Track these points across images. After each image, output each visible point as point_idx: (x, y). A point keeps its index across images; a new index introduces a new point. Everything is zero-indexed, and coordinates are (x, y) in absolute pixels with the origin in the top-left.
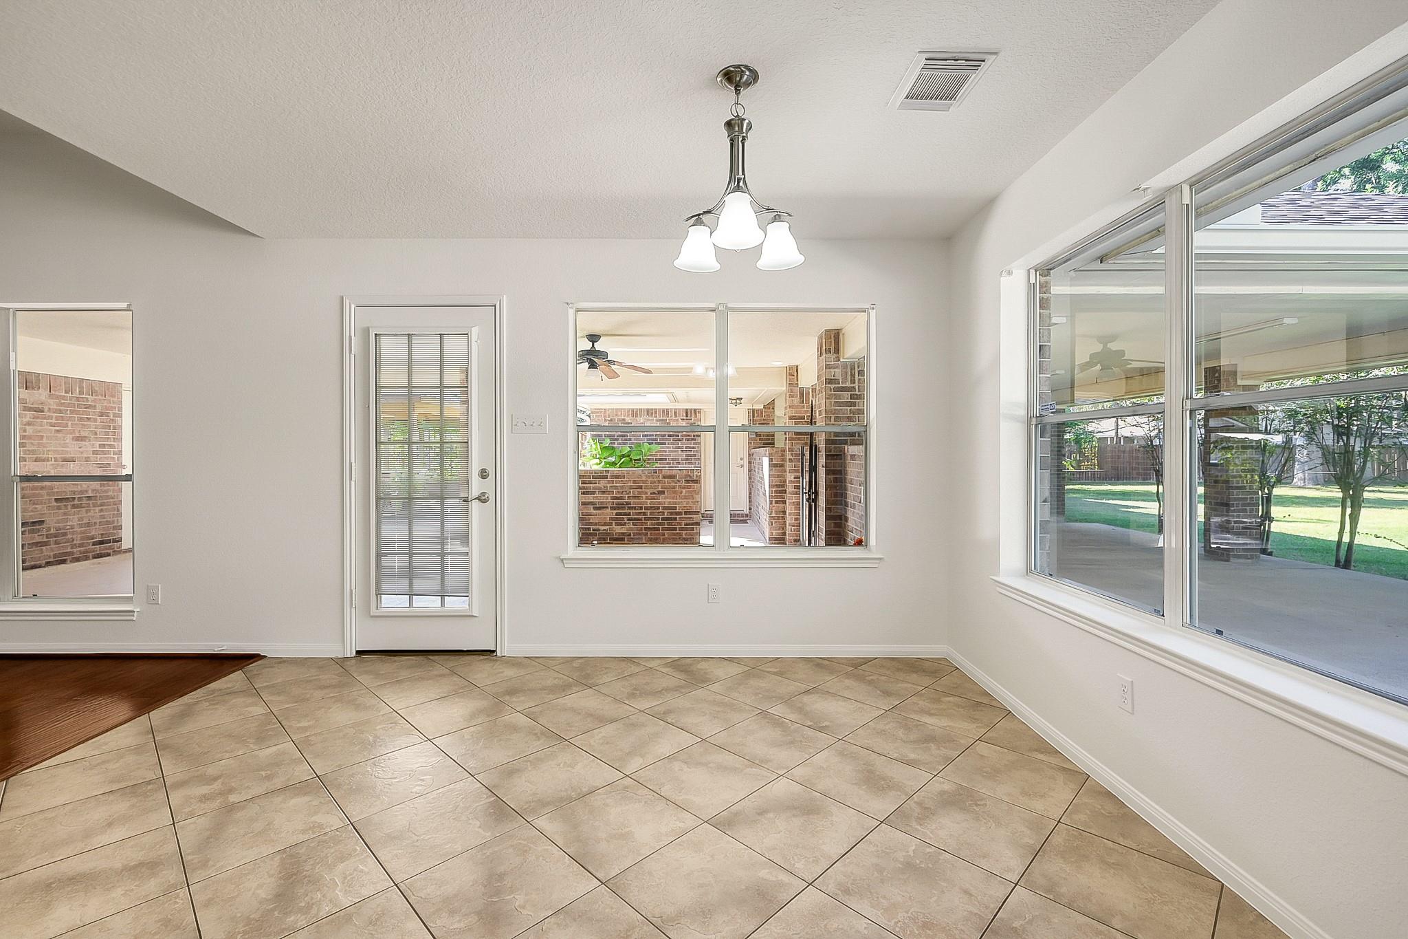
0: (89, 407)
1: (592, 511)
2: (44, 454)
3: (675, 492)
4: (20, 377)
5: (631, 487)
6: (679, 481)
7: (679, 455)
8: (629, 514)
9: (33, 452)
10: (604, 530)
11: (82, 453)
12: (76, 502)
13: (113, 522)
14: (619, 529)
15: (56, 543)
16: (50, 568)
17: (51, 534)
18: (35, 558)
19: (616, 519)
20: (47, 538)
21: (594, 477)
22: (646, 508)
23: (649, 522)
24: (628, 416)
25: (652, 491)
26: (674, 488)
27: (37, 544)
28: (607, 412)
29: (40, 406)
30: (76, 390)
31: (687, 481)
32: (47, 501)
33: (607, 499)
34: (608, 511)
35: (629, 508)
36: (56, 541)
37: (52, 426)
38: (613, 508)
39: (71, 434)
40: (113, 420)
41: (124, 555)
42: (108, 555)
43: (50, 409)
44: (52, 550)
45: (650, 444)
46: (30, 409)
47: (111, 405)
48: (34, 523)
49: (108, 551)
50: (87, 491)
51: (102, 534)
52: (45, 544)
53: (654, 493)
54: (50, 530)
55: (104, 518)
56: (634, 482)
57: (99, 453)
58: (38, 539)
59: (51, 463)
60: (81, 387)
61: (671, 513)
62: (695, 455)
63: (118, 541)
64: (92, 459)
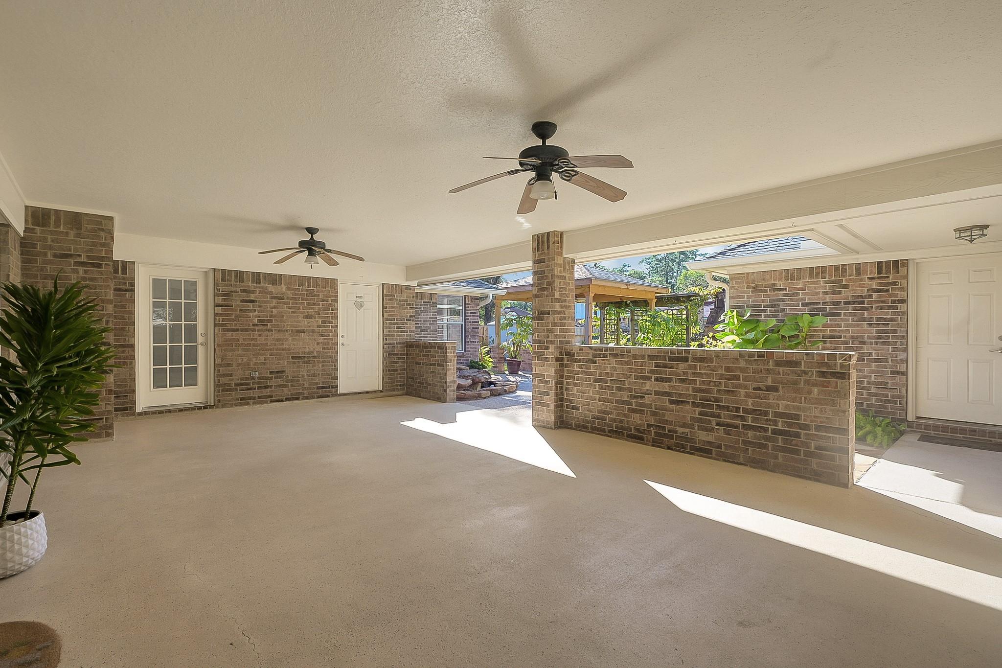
0: (315, 295)
1: (668, 404)
2: (284, 327)
3: (797, 391)
4: (269, 277)
5: (722, 376)
6: (805, 372)
7: (864, 331)
8: (719, 416)
9: (278, 326)
10: (683, 433)
11: (309, 326)
12: (306, 359)
13: (331, 374)
14: (703, 436)
15: (292, 386)
16: (288, 402)
17: (289, 380)
18: (278, 395)
19: (699, 421)
20: (286, 382)
21: (671, 359)
22: (746, 411)
23: (750, 433)
24: (780, 279)
25: (755, 385)
26: (796, 383)
27: (280, 386)
28: (751, 277)
29: (282, 296)
30: (305, 284)
31: (823, 374)
32: (286, 358)
33: (686, 390)
34: (689, 407)
35: (719, 407)
36: (292, 384)
37: (289, 309)
38: (694, 404)
39: (303, 314)
40: (331, 304)
41: (339, 397)
42: (328, 396)
43: (288, 297)
44: (290, 390)
45: (812, 315)
46: (275, 298)
47: (330, 294)
48: (278, 372)
49: (328, 394)
50: (313, 352)
51: (323, 382)
52: (285, 386)
53: (759, 389)
54: (288, 377)
55: (325, 371)
56: (728, 369)
57: (322, 326)
58: (281, 383)
59: (288, 333)
60: (309, 283)
61: (790, 425)
62: (895, 331)
63: (335, 388)
64: (316, 330)
